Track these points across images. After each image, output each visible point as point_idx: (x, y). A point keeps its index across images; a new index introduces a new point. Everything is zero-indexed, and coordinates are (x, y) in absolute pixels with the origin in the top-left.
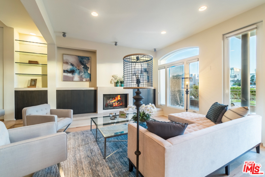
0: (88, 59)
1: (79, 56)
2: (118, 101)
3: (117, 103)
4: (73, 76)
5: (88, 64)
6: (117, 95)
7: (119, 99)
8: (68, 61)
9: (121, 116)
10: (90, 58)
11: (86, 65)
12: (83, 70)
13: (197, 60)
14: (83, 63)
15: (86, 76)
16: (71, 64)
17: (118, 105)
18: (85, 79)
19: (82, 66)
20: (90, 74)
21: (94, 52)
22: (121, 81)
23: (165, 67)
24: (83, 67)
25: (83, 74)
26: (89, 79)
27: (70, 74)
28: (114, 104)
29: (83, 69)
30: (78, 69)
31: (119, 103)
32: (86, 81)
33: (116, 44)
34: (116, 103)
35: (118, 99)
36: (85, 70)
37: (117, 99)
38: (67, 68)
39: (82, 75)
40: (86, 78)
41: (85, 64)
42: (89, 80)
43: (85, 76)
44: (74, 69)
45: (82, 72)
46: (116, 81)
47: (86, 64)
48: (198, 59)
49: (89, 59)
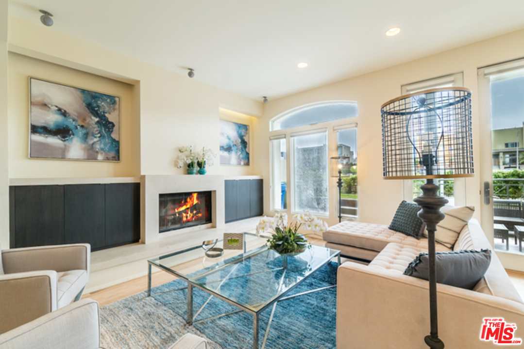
0: (111, 101)
1: (83, 91)
2: (194, 207)
3: (192, 212)
4: (65, 145)
5: (112, 113)
6: (189, 194)
7: (195, 202)
8: (46, 101)
9: (230, 245)
10: (117, 99)
11: (105, 116)
12: (96, 129)
13: (354, 125)
14: (96, 111)
15: (105, 145)
16: (60, 110)
17: (193, 217)
18: (104, 154)
19: (93, 118)
20: (118, 142)
21: (130, 86)
22: (198, 162)
23: (285, 135)
24: (98, 122)
25: (95, 140)
26: (112, 154)
27: (55, 137)
28: (184, 215)
29: (96, 126)
30: (82, 126)
31: (195, 212)
32: (107, 159)
33: (191, 74)
34: (189, 213)
35: (193, 201)
36: (103, 131)
37: (191, 202)
38: (43, 121)
39: (93, 144)
40: (104, 151)
41: (102, 113)
42: (113, 157)
43: (102, 146)
44: (67, 123)
45: (93, 135)
46: (189, 162)
47: (107, 115)
48: (357, 124)
49: (114, 103)
